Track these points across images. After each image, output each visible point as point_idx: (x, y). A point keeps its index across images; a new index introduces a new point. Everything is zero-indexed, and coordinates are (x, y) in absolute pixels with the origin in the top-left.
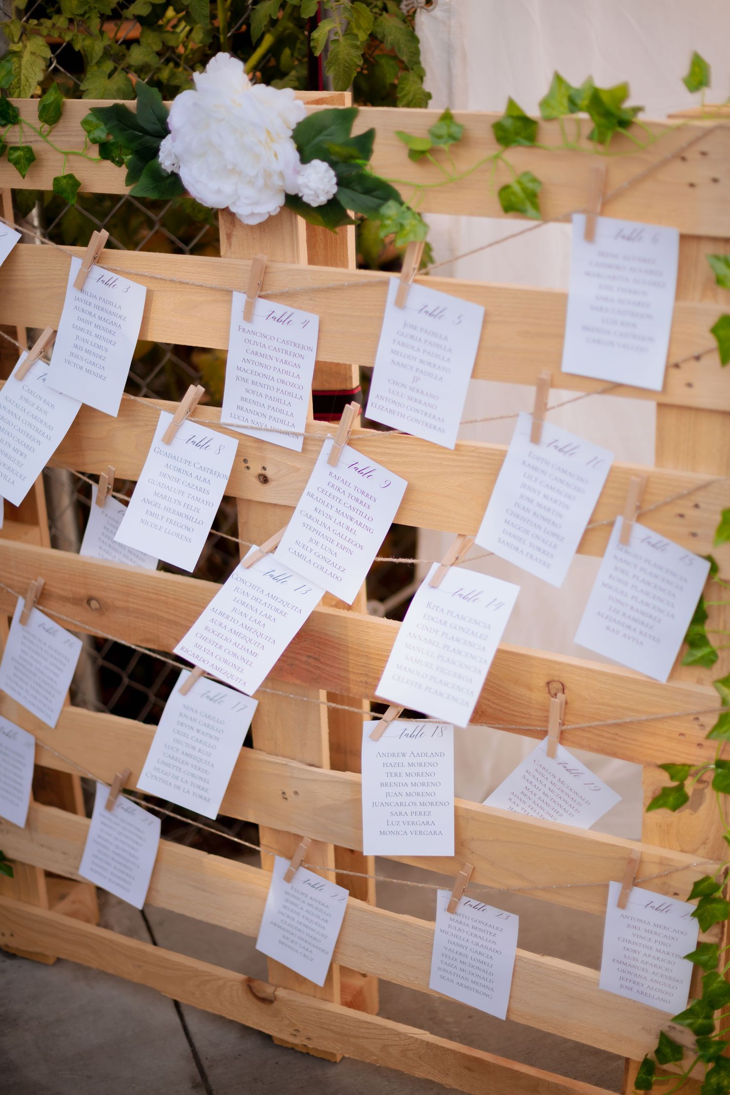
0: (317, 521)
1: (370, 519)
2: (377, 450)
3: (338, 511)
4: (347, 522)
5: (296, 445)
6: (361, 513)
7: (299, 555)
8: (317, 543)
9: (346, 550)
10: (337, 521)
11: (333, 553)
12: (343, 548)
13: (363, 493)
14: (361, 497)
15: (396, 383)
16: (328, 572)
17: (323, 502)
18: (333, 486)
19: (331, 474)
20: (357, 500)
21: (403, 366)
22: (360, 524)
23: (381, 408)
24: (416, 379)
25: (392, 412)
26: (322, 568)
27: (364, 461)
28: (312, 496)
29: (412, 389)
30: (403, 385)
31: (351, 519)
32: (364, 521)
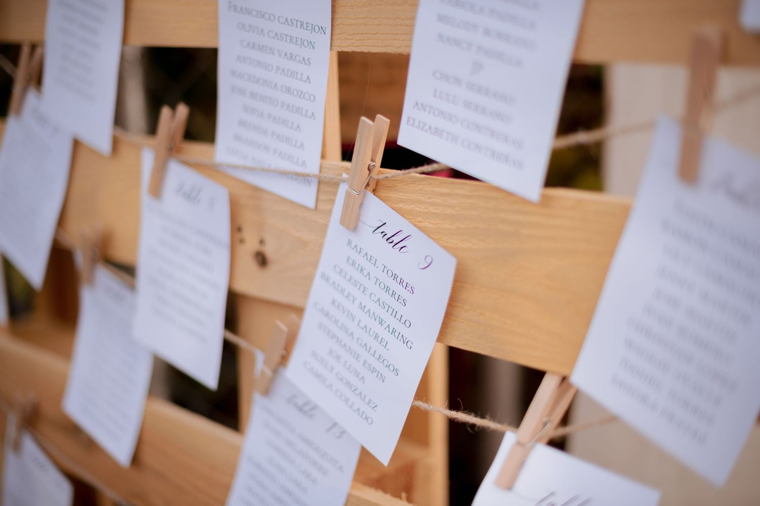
0: (336, 322)
1: (408, 324)
2: (417, 209)
3: (362, 307)
4: (374, 325)
5: (306, 196)
6: (394, 314)
7: (318, 376)
8: (338, 358)
9: (376, 374)
10: (362, 325)
11: (360, 376)
12: (373, 370)
13: (395, 277)
14: (394, 286)
15: (445, 77)
16: (355, 407)
17: (342, 291)
18: (353, 264)
19: (349, 243)
20: (387, 289)
21: (457, 43)
22: (394, 331)
23: (422, 125)
24: (478, 67)
25: (437, 132)
26: (347, 400)
27: (396, 223)
28: (327, 279)
29: (471, 86)
30: (457, 81)
31: (381, 322)
32: (400, 327)
